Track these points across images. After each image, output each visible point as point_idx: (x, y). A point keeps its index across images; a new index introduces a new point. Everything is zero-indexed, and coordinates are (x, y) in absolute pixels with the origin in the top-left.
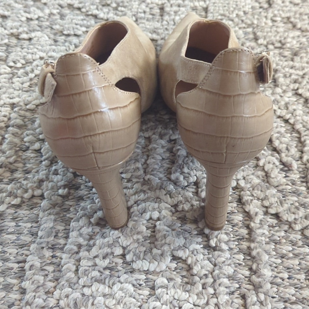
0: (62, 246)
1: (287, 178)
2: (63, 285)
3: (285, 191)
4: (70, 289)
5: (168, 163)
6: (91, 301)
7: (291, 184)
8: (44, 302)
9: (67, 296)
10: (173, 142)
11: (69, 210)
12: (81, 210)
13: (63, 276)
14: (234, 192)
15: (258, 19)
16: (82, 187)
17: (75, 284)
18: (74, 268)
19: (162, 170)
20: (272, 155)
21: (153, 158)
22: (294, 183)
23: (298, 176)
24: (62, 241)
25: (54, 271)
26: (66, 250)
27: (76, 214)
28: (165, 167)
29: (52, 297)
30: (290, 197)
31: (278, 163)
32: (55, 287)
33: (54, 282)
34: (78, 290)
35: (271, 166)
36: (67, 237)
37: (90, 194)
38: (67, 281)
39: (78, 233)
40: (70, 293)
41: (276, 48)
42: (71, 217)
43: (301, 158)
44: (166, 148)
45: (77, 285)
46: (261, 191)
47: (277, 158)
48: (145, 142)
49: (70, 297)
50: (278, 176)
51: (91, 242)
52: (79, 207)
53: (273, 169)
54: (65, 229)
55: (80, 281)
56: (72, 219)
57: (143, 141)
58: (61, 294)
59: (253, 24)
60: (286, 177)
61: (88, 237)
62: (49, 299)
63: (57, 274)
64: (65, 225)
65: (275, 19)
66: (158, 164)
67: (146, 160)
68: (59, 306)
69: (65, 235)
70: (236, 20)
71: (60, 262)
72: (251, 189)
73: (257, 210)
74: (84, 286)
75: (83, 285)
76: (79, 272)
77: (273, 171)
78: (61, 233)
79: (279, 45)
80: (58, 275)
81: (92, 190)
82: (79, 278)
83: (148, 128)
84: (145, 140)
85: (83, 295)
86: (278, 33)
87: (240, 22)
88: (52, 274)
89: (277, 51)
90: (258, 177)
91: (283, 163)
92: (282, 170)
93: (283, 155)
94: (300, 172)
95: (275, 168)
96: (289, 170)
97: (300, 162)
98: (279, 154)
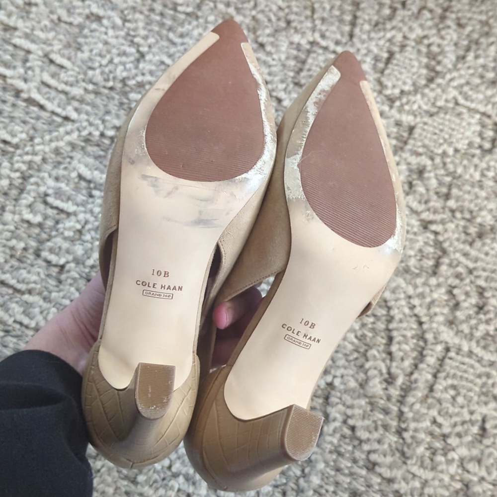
3: (376, 404)
7: (385, 399)
15: (465, 167)
20: (384, 360)
22: (389, 398)
30: (376, 413)
31: (384, 371)
35: (376, 372)
41: (463, 218)
43: (412, 373)
46: (352, 397)
47: (386, 366)
50: (376, 386)
53: (375, 376)
59: (455, 172)
60: (386, 389)
65: (486, 173)
70: (438, 160)
73: (338, 415)
77: (374, 379)
79: (468, 216)
86: (477, 197)
87: (441, 165)
89: (462, 223)
90: (357, 380)
91: (389, 373)
92: (386, 380)
93: (394, 364)
94: (402, 389)
95: (379, 375)
96: (392, 383)
97: (408, 378)
98: (391, 361)
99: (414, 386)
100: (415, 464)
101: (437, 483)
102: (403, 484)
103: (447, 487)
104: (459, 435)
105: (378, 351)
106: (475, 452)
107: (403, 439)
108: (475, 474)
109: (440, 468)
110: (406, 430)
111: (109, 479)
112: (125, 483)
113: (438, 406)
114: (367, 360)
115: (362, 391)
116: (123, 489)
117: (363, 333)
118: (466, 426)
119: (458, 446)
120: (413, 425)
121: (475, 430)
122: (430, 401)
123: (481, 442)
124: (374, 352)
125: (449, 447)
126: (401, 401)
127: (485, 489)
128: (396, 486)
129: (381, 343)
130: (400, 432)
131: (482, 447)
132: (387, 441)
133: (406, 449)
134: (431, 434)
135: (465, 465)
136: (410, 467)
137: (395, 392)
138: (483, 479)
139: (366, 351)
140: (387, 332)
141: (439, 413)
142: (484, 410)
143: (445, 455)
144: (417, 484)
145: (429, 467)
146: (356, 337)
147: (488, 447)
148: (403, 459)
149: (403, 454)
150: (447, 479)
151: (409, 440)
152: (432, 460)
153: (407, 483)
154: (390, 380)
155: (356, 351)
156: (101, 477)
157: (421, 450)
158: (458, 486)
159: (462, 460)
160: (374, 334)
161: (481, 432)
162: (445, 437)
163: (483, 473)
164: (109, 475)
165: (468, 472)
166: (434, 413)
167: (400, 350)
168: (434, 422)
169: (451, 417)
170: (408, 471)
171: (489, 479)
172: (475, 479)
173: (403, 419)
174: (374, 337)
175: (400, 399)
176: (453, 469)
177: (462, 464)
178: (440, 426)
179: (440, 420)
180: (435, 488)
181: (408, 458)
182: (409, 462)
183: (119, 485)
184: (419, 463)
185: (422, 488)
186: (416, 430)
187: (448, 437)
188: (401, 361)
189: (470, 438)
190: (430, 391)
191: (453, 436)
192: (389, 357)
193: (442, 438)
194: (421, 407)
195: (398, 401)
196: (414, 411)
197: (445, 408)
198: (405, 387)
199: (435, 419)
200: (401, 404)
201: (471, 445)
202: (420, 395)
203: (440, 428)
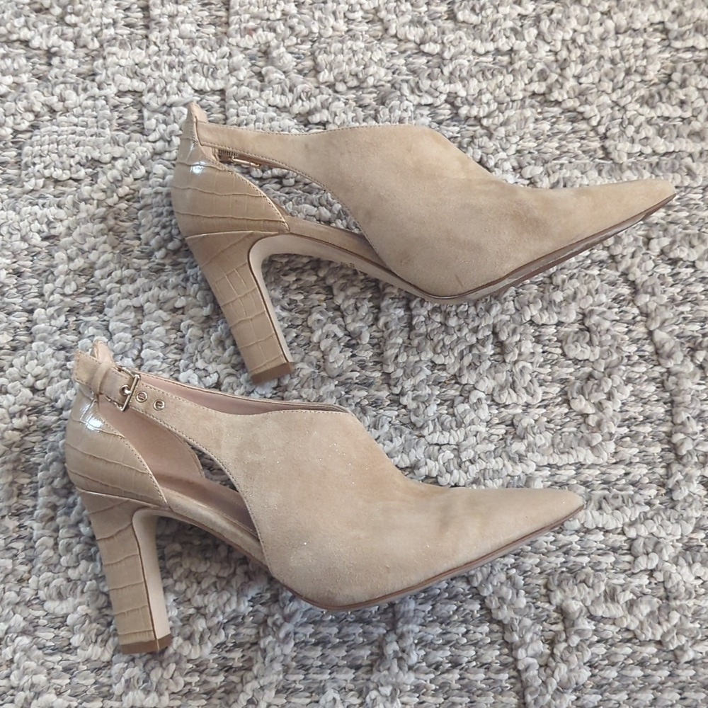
0: (30, 509)
1: (354, 359)
2: (39, 570)
3: (349, 381)
4: (50, 574)
5: (175, 351)
6: (79, 588)
7: (359, 369)
8: (18, 595)
9: (47, 585)
10: (180, 312)
11: (32, 450)
12: (50, 450)
13: (37, 557)
14: (275, 392)
15: (320, 20)
16: (47, 410)
17: (55, 566)
18: (51, 542)
19: (165, 365)
20: (333, 320)
21: (149, 347)
22: (363, 366)
23: (371, 354)
24: (29, 502)
25: (25, 549)
26: (37, 516)
27: (44, 457)
28: (170, 360)
29: (28, 587)
30: (355, 393)
31: (340, 334)
32: (29, 572)
33: (27, 565)
34: (60, 574)
35: (330, 340)
36: (35, 496)
37: (60, 419)
38: (44, 562)
39: (49, 487)
40: (50, 579)
41: (350, 88)
42: (37, 462)
44: (170, 323)
45: (59, 567)
46: (314, 388)
47: (340, 326)
48: (135, 316)
49: (52, 585)
50: (339, 359)
51: (71, 500)
52: (46, 444)
53: (332, 346)
54: (31, 483)
55: (62, 560)
56: (39, 464)
57: (133, 315)
58: (39, 581)
59: (311, 32)
60: (354, 356)
61: (64, 491)
62: (24, 589)
63: (30, 552)
64: (29, 476)
65: (351, 16)
66: (157, 358)
67: (140, 351)
68: (38, 598)
69: (33, 492)
70: (281, 27)
71: (32, 534)
72: (299, 386)
74: (68, 568)
75: (66, 565)
76: (60, 547)
77: (332, 351)
78: (26, 489)
79: (354, 83)
80: (31, 554)
81: (61, 413)
82: (61, 556)
83: (138, 289)
84: (135, 312)
85: (69, 580)
86: (354, 52)
87: (288, 32)
88: (23, 553)
89: (351, 95)
90: (310, 363)
91: (348, 334)
92: (347, 345)
93: (349, 320)
94: (373, 345)
95: (337, 345)
96: (358, 344)
97: (374, 328)
98: (343, 317)
99: (386, 334)
100: (434, 431)
101: (472, 440)
102: (431, 463)
103: (488, 439)
104: (473, 366)
105: (321, 312)
106: (503, 377)
107: (405, 407)
108: (516, 404)
109: (467, 420)
110: (402, 394)
111: (33, 665)
112: (58, 658)
113: (429, 343)
114: (312, 332)
115: (323, 374)
116: (60, 668)
117: (290, 299)
118: (475, 351)
119: (477, 382)
120: (408, 384)
121: (489, 350)
122: (415, 342)
123: (504, 361)
124: (316, 316)
125: (467, 388)
126: (380, 361)
127: (536, 417)
128: (423, 471)
129: (319, 300)
130: (396, 401)
131: (509, 367)
132: (385, 420)
133: (414, 419)
134: (437, 383)
135: (497, 399)
136: (429, 439)
137: (366, 354)
138: (528, 405)
139: (305, 320)
140: (321, 283)
141: (435, 352)
142: (489, 320)
143: (466, 400)
144: (449, 454)
145: (454, 424)
146: (283, 308)
147: (515, 363)
148: (417, 433)
149: (413, 425)
150: (482, 429)
151: (413, 405)
152: (453, 415)
153: (437, 460)
154: (354, 342)
155: (292, 326)
156: (18, 668)
157: (432, 409)
158: (501, 430)
159: (491, 396)
160: (306, 294)
161: (498, 350)
162: (456, 378)
163: (525, 398)
164: (29, 658)
165: (506, 406)
166: (427, 355)
167: (347, 298)
168: (434, 365)
169: (451, 349)
170: (430, 445)
171: (536, 402)
172: (519, 410)
173: (392, 383)
174: (306, 298)
175: (376, 358)
176: (484, 413)
177: (493, 400)
178: (443, 367)
179: (439, 360)
180: (473, 447)
181: (422, 428)
182: (425, 432)
183: (50, 665)
184: (439, 428)
185: (458, 457)
186: (415, 388)
187: (460, 377)
188: (355, 311)
189: (489, 363)
190: (410, 331)
191: (465, 372)
192: (339, 313)
193: (453, 382)
194: (408, 356)
195: (376, 363)
196: (401, 365)
197: (439, 342)
198: (376, 341)
199: (432, 362)
200: (382, 366)
201: (493, 371)
202: (400, 341)
203: (445, 370)
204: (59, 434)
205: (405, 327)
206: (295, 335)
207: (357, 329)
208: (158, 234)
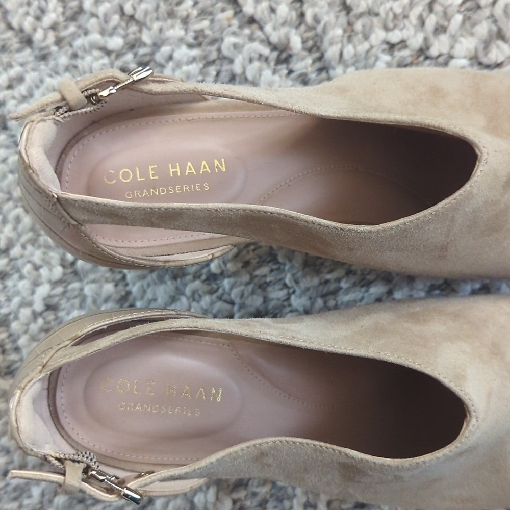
1: (292, 76)
20: (251, 39)
23: (310, 61)
24: (15, 357)
31: (266, 51)
35: (256, 64)
37: (10, 261)
39: (27, 336)
42: (7, 312)
43: (302, 15)
47: (262, 41)
53: (260, 71)
56: (9, 314)
60: (290, 72)
78: (7, 344)
83: (31, 88)
91: (274, 48)
92: (279, 61)
93: (268, 28)
94: (310, 50)
95: (264, 65)
96: (290, 56)
97: (303, 28)
98: (261, 28)
99: (319, 29)
104: (440, 29)
105: (234, 34)
106: (483, 29)
113: (375, 20)
114: (231, 61)
117: (194, 31)
118: (438, 8)
119: (452, 47)
122: (358, 26)
124: (229, 40)
125: (442, 59)
126: (323, 67)
129: (229, 20)
131: (487, 12)
135: (485, 60)
137: (305, 64)
139: (219, 50)
141: (386, 29)
146: (190, 46)
154: (284, 55)
155: (209, 63)
159: (475, 59)
160: (210, 17)
162: (423, 52)
165: (499, 65)
166: (379, 35)
168: (391, 47)
169: (406, 17)
174: (212, 21)
175: (318, 65)
177: (479, 64)
178: (403, 44)
187: (428, 48)
188: (273, 16)
189: (459, 18)
190: (348, 13)
191: (432, 39)
192: (255, 26)
193: (422, 58)
194: (355, 47)
195: (320, 70)
196: (350, 62)
197: (387, 14)
198: (310, 43)
199: (388, 43)
200: (327, 72)
201: (468, 25)
202: (339, 32)
203: (406, 47)
204: (16, 276)
205: (340, 11)
206: (214, 73)
207: (283, 37)
208: (27, 14)
